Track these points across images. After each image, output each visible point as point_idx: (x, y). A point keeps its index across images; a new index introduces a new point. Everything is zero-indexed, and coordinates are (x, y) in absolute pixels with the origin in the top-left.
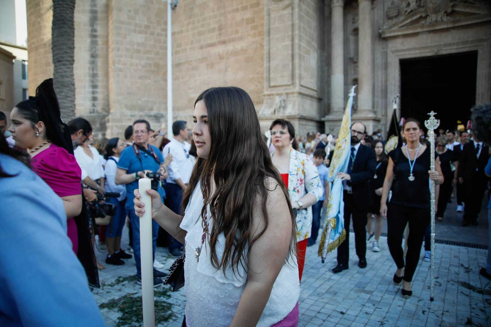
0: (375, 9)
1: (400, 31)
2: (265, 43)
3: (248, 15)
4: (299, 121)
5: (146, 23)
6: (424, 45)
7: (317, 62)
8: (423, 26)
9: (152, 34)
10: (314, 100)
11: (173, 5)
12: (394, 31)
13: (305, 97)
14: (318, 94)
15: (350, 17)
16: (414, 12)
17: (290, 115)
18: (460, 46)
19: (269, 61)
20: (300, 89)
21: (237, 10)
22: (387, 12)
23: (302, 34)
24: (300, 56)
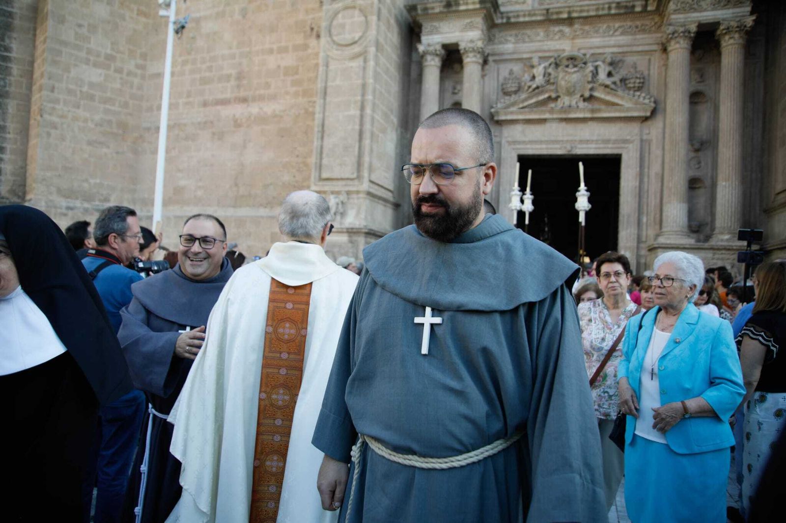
0: (486, 78)
1: (521, 113)
2: (318, 109)
3: (289, 60)
4: (366, 237)
5: (109, 51)
6: (553, 138)
7: (396, 148)
8: (552, 111)
9: (119, 71)
10: (389, 205)
11: (179, 26)
12: (512, 113)
13: (376, 200)
14: (394, 198)
15: (449, 84)
16: (540, 89)
17: (351, 226)
18: (602, 146)
19: (322, 138)
20: (369, 187)
21: (271, 51)
22: (502, 85)
23: (377, 101)
24: (372, 134)
